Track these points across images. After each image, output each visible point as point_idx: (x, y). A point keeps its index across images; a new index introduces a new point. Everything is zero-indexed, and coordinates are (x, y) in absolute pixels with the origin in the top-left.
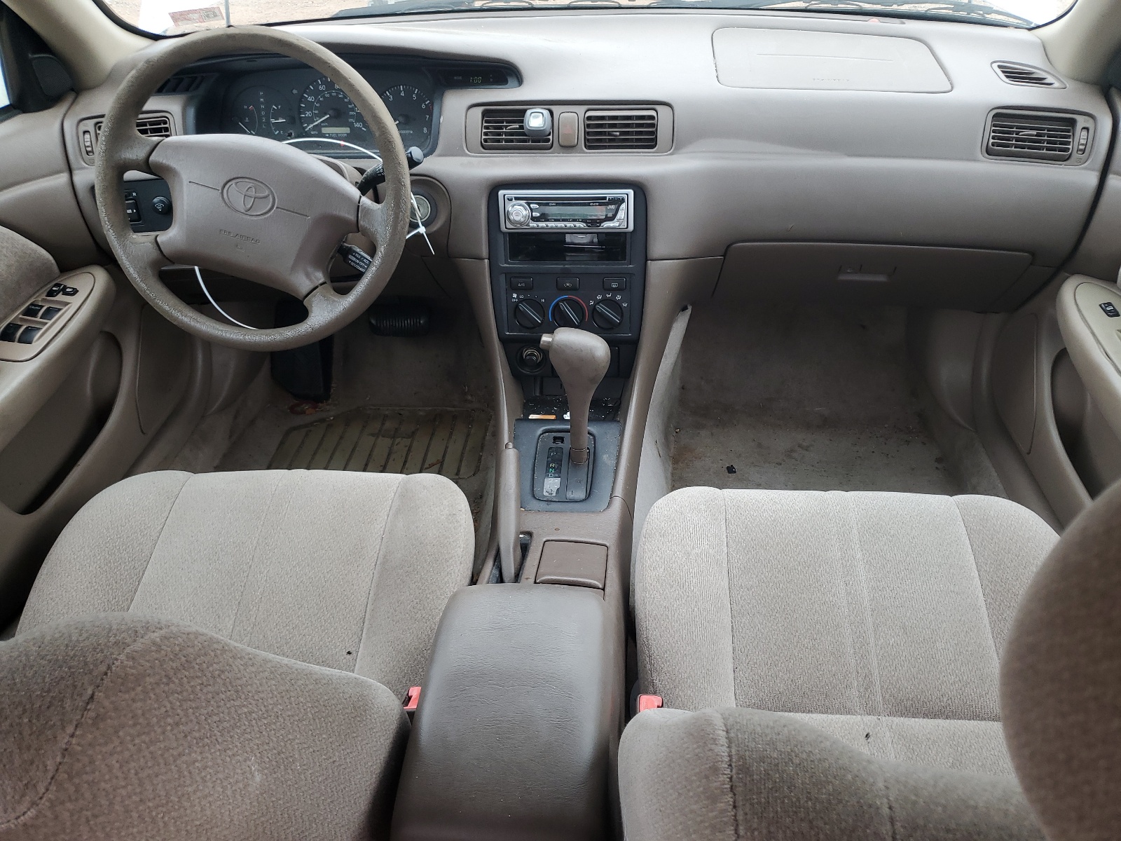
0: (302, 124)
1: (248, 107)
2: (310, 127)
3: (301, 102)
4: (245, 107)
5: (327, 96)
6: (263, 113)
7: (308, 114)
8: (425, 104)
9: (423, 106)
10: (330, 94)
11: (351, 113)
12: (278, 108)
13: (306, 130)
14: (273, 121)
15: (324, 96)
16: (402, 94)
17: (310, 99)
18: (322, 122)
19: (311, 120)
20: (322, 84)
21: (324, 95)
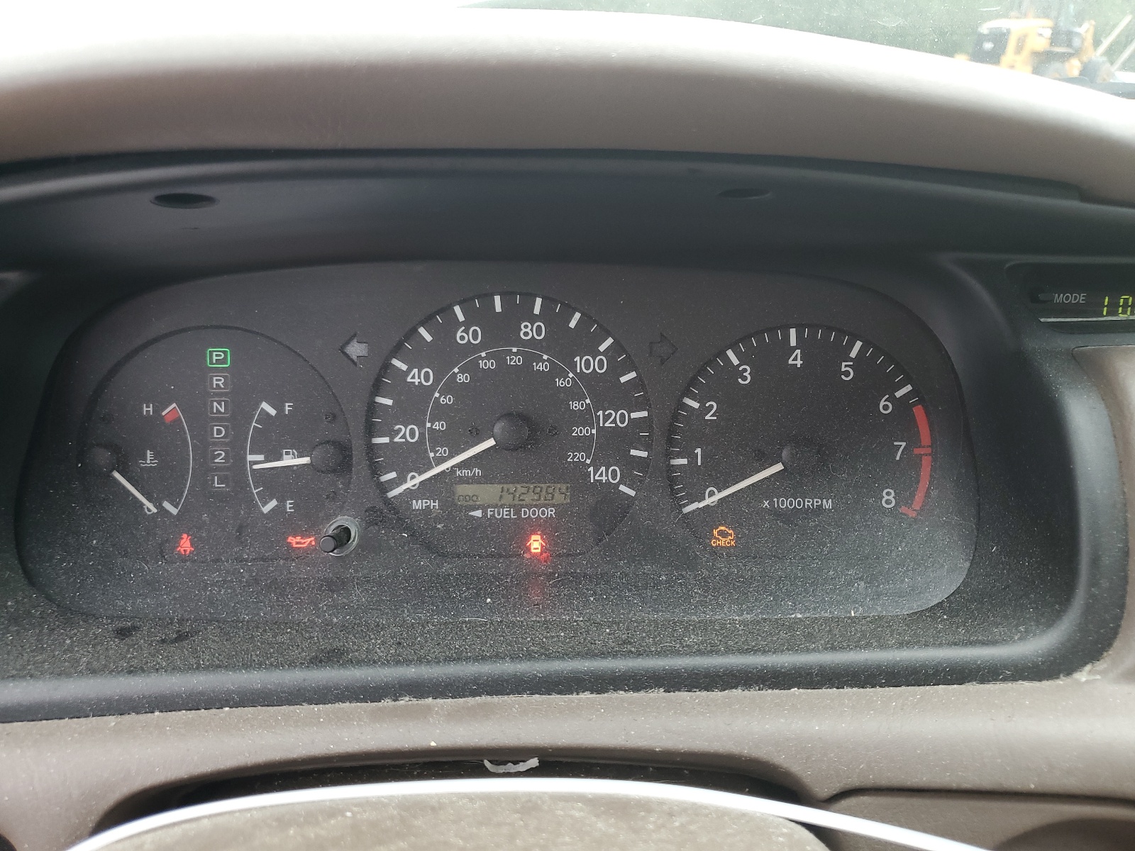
0: (375, 470)
1: (157, 411)
2: (409, 484)
3: (377, 388)
4: (148, 409)
5: (487, 364)
6: (218, 432)
7: (406, 433)
8: (892, 399)
9: (885, 406)
10: (499, 358)
11: (578, 431)
12: (280, 409)
13: (391, 494)
14: (259, 463)
15: (471, 368)
16: (796, 360)
17: (415, 377)
18: (461, 465)
19: (413, 458)
20: (467, 324)
21: (475, 363)
